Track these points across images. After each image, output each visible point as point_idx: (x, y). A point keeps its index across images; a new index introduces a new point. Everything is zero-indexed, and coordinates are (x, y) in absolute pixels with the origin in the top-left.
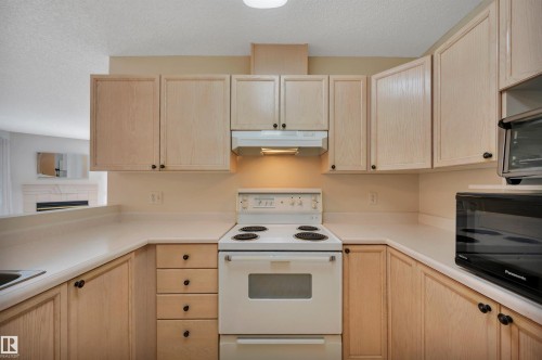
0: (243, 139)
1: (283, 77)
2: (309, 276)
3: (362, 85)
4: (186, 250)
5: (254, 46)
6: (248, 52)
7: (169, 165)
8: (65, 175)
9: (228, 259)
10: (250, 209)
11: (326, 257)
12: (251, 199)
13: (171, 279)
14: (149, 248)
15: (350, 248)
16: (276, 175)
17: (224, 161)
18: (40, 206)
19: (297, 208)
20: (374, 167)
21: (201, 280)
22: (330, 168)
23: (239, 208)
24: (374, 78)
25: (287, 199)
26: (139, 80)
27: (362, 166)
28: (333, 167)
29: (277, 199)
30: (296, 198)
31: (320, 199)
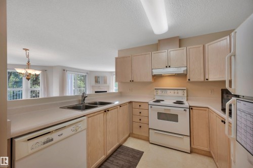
0: (156, 72)
1: (169, 50)
2: (177, 115)
3: (201, 48)
4: (140, 104)
5: (159, 41)
6: (157, 42)
7: (134, 81)
8: (99, 83)
9: (151, 107)
10: (159, 94)
11: (183, 109)
12: (159, 91)
13: (136, 111)
14: (130, 102)
15: (193, 108)
16: (168, 83)
17: (150, 79)
18: (96, 92)
19: (176, 94)
20: (207, 79)
21: (144, 113)
22: (188, 80)
23: (155, 94)
24: (206, 45)
25: (172, 91)
26: (126, 57)
27: (202, 79)
28: (189, 80)
29: (169, 91)
30: (176, 91)
31: (185, 91)
